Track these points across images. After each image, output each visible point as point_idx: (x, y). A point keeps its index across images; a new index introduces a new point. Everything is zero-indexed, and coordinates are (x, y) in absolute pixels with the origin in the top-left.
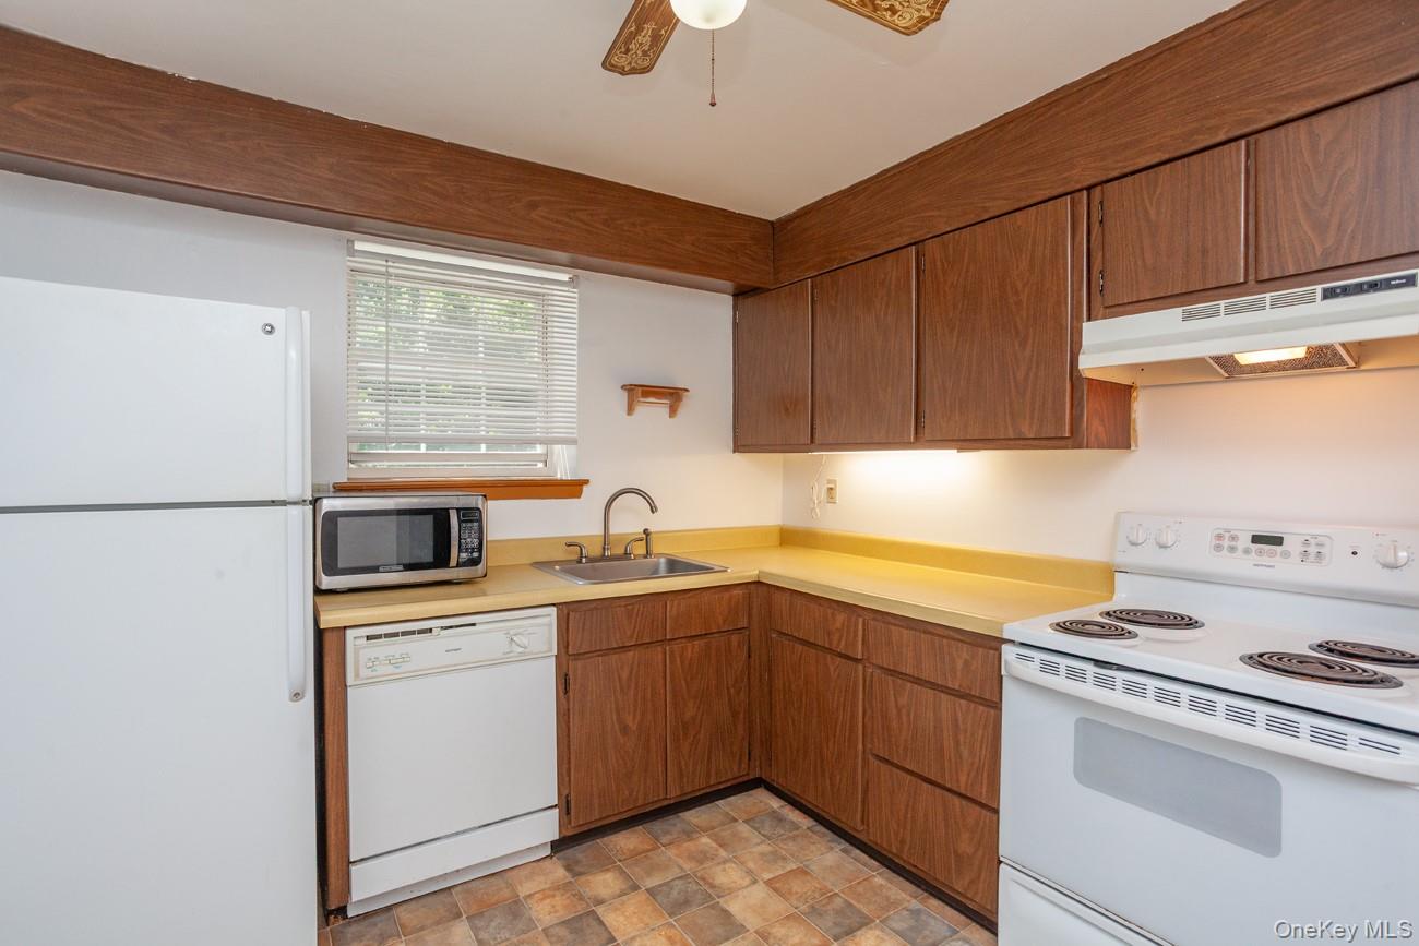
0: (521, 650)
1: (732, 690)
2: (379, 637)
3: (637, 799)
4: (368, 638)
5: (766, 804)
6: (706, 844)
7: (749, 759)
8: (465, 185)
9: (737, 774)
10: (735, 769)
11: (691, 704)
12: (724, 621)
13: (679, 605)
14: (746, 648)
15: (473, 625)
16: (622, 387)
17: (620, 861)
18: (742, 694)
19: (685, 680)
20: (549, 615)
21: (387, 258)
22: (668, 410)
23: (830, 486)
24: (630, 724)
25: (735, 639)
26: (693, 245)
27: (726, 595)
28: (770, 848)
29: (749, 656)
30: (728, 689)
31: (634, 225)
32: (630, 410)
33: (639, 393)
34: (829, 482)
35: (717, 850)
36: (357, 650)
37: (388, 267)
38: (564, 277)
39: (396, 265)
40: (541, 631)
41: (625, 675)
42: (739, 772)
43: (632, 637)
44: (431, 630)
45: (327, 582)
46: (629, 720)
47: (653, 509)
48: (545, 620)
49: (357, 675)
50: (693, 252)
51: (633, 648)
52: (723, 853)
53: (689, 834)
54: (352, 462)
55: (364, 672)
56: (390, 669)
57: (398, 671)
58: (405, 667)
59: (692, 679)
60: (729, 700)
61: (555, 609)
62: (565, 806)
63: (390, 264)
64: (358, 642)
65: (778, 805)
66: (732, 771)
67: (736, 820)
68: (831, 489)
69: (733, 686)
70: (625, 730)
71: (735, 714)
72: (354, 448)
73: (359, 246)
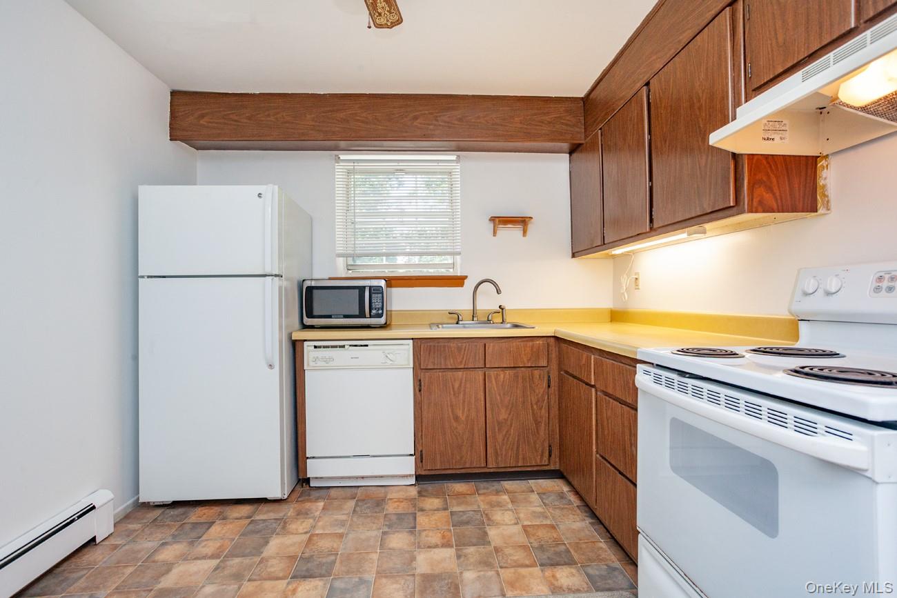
0: (391, 362)
1: (535, 407)
2: (320, 347)
3: (465, 463)
4: (315, 347)
5: (561, 488)
6: (504, 499)
7: (550, 456)
8: (377, 114)
9: (539, 464)
10: (538, 461)
11: (503, 411)
12: (528, 361)
13: (494, 346)
14: (546, 379)
15: (367, 346)
16: (490, 220)
17: (448, 495)
18: (543, 411)
19: (500, 395)
20: (409, 345)
21: (354, 161)
22: (522, 232)
23: (636, 277)
24: (461, 416)
25: (536, 373)
26: (521, 123)
27: (530, 344)
28: (542, 510)
29: (549, 386)
30: (532, 407)
31: (479, 117)
32: (495, 233)
33: (500, 221)
34: (636, 274)
35: (507, 503)
36: (308, 352)
37: (354, 166)
38: (454, 158)
39: (359, 164)
40: (405, 353)
41: (457, 385)
42: (541, 462)
43: (461, 362)
44: (343, 346)
45: (308, 321)
46: (460, 413)
47: (498, 292)
48: (406, 347)
49: (308, 365)
50: (521, 128)
51: (462, 370)
52: (510, 506)
53: (497, 492)
54: (350, 270)
55: (312, 364)
56: (323, 364)
57: (327, 365)
58: (331, 364)
59: (504, 394)
60: (533, 413)
61: (411, 341)
62: (420, 455)
63: (356, 164)
64: (309, 348)
65: (568, 490)
66: (537, 460)
67: (533, 491)
68: (637, 279)
69: (536, 404)
70: (457, 419)
71: (537, 423)
72: (351, 262)
73: (342, 157)
